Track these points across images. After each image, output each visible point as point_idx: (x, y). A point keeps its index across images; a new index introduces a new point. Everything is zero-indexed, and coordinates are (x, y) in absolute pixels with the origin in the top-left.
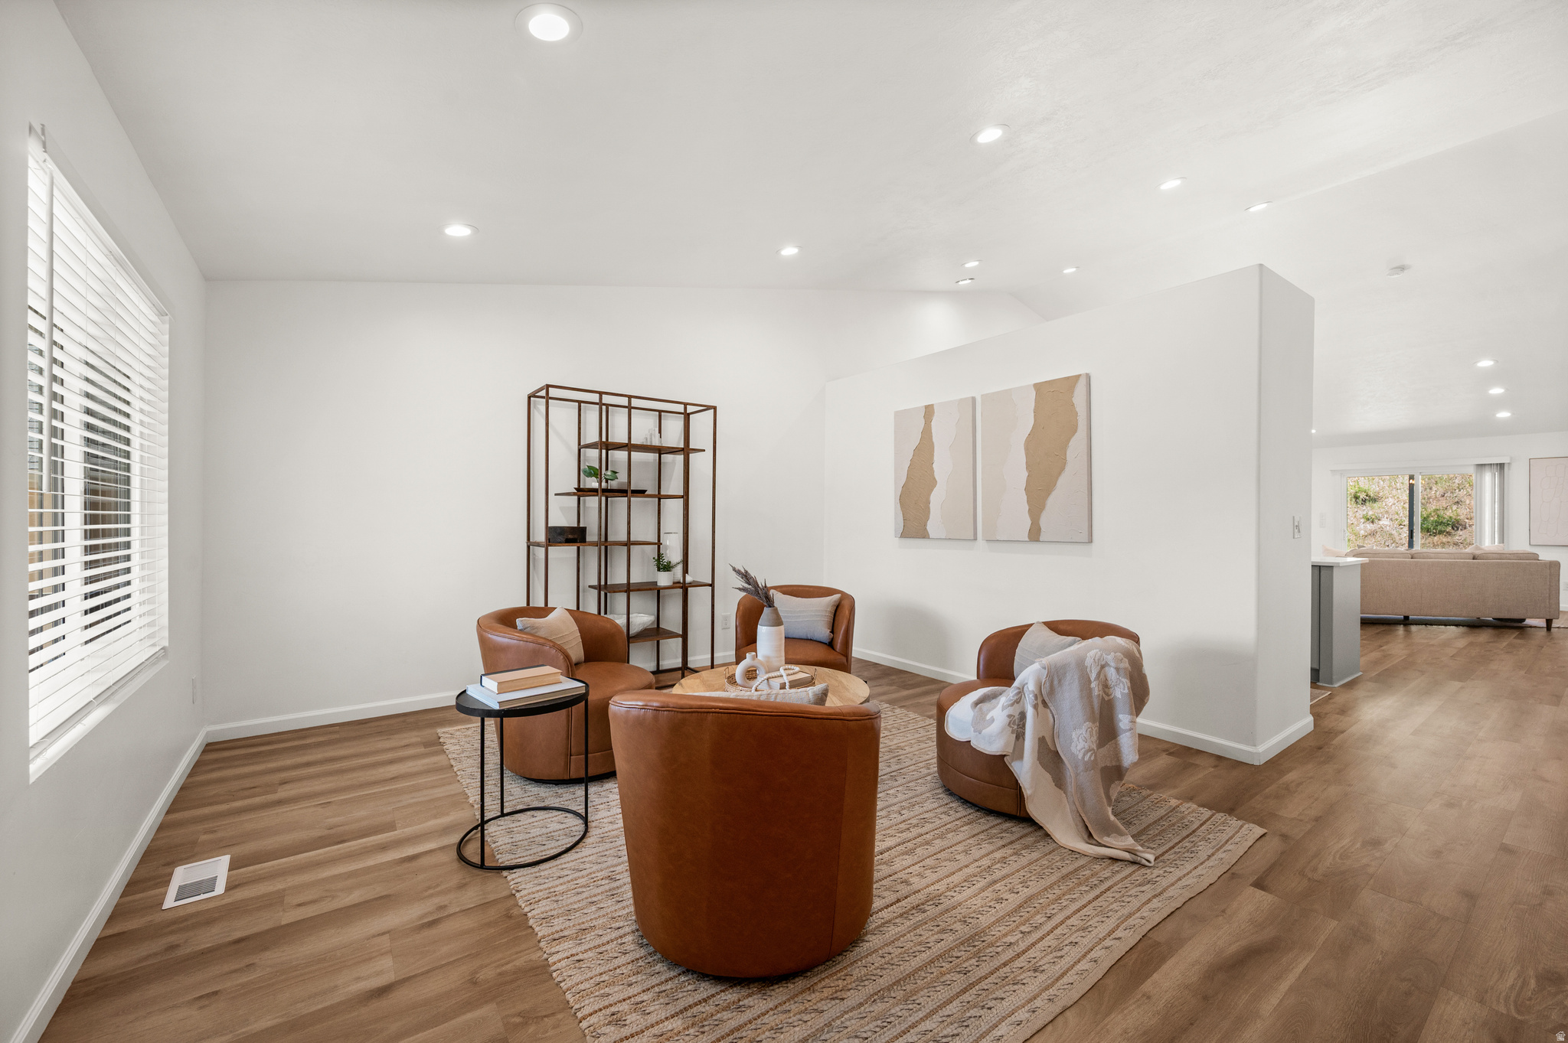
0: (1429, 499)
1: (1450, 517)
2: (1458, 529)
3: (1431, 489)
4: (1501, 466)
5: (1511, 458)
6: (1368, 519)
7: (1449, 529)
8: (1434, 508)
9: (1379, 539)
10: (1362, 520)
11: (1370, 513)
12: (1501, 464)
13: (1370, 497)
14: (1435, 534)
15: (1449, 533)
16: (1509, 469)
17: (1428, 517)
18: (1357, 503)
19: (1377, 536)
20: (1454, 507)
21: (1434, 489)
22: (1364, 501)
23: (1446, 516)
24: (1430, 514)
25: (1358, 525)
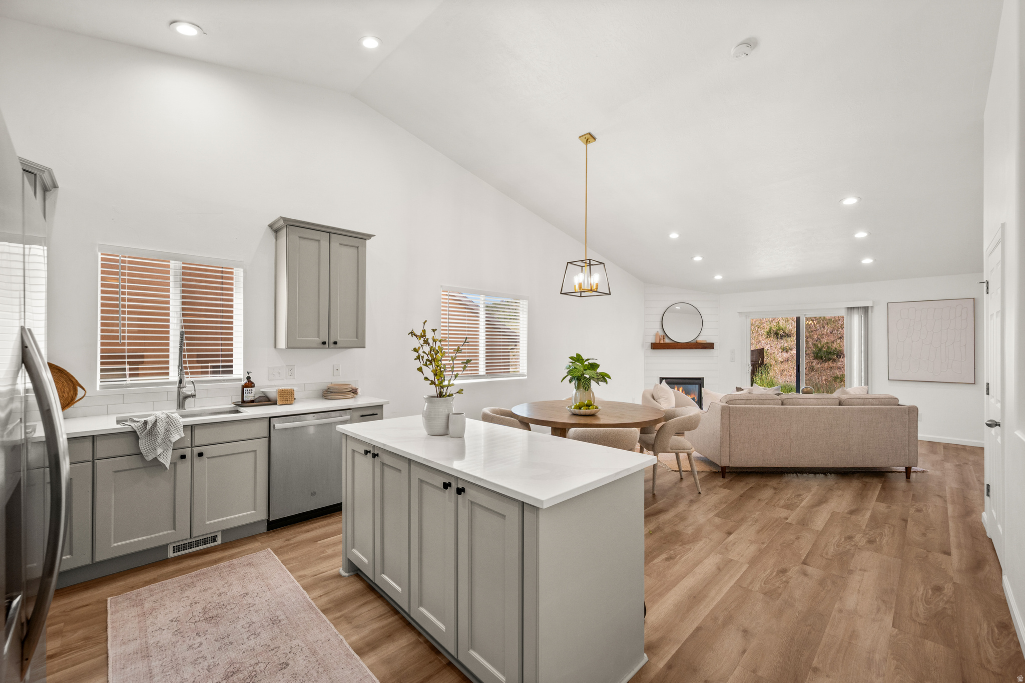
0: (823, 335)
1: (836, 348)
2: (840, 357)
3: (824, 327)
4: (866, 309)
5: (874, 302)
6: (784, 350)
7: (835, 357)
8: (826, 341)
9: (791, 364)
10: (780, 350)
11: (786, 345)
12: (865, 307)
13: (785, 333)
14: (825, 361)
15: (834, 360)
16: (872, 312)
17: (822, 348)
18: (777, 338)
19: (790, 362)
20: (838, 341)
21: (826, 328)
22: (782, 337)
23: (833, 348)
24: (823, 346)
25: (778, 354)
